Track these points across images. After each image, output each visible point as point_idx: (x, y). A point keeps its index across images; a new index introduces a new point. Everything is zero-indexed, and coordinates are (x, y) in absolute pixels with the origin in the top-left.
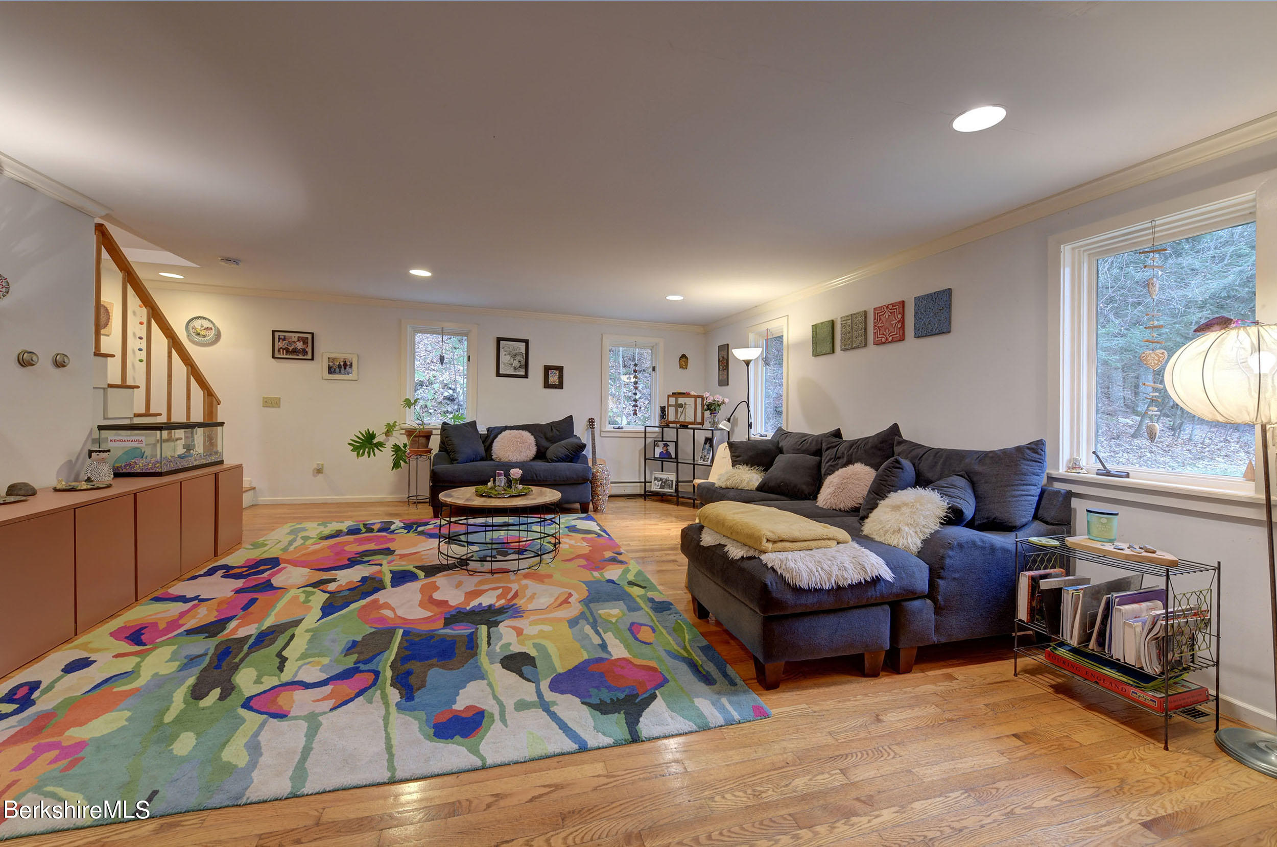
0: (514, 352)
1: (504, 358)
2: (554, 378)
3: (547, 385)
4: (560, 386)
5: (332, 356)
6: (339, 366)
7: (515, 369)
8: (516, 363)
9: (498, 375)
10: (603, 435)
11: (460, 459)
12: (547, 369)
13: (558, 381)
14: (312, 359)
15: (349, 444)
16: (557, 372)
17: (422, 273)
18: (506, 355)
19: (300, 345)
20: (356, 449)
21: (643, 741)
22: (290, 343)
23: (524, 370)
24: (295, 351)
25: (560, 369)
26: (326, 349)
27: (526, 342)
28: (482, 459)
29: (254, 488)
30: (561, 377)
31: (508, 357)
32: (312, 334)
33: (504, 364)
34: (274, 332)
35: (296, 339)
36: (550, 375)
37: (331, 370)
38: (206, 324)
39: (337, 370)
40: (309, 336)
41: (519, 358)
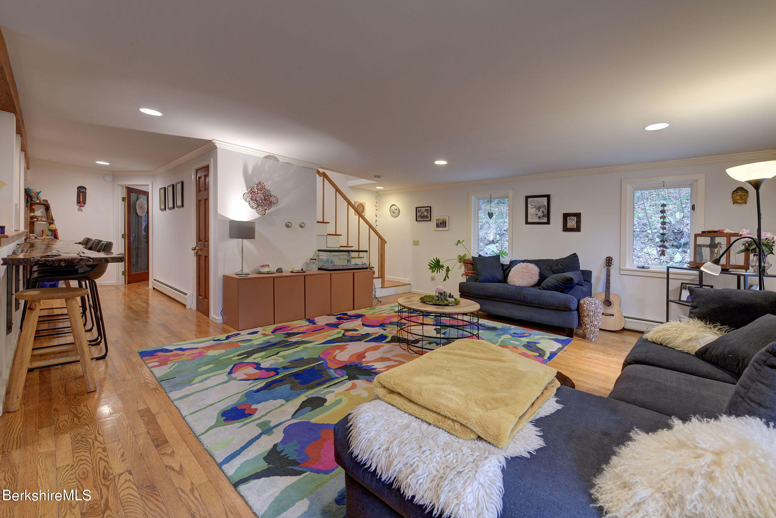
0: (539, 205)
1: (531, 211)
2: (572, 223)
3: (566, 229)
4: (578, 229)
5: (437, 218)
6: (441, 223)
7: (539, 218)
8: (540, 214)
9: (527, 223)
10: (622, 272)
11: (480, 279)
12: (566, 216)
13: (575, 225)
14: (430, 220)
15: (429, 265)
16: (575, 218)
17: (441, 162)
18: (532, 208)
19: (425, 213)
20: (431, 268)
21: (237, 490)
22: (422, 213)
23: (546, 218)
24: (424, 217)
25: (578, 216)
26: (436, 215)
27: (548, 197)
28: (499, 281)
29: (410, 284)
30: (579, 222)
31: (534, 209)
32: (430, 207)
33: (531, 215)
34: (416, 208)
35: (424, 211)
36: (568, 221)
37: (438, 226)
38: (396, 208)
39: (440, 225)
40: (429, 208)
41: (542, 209)
